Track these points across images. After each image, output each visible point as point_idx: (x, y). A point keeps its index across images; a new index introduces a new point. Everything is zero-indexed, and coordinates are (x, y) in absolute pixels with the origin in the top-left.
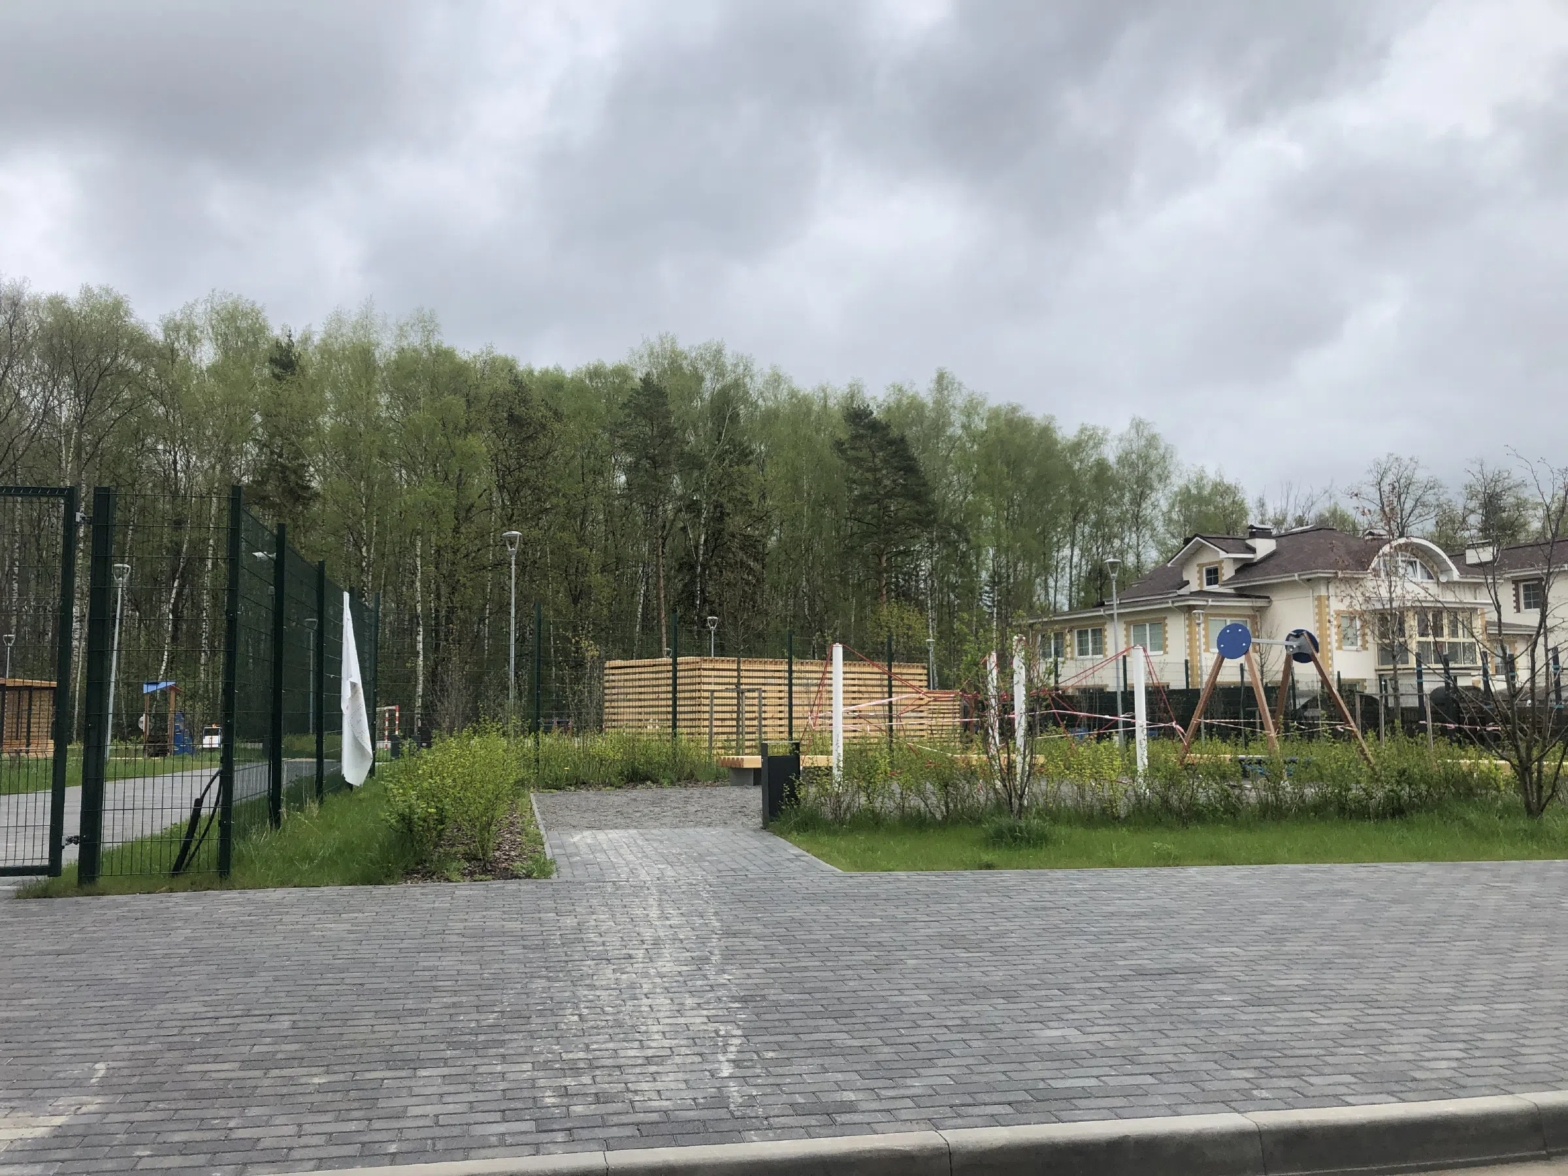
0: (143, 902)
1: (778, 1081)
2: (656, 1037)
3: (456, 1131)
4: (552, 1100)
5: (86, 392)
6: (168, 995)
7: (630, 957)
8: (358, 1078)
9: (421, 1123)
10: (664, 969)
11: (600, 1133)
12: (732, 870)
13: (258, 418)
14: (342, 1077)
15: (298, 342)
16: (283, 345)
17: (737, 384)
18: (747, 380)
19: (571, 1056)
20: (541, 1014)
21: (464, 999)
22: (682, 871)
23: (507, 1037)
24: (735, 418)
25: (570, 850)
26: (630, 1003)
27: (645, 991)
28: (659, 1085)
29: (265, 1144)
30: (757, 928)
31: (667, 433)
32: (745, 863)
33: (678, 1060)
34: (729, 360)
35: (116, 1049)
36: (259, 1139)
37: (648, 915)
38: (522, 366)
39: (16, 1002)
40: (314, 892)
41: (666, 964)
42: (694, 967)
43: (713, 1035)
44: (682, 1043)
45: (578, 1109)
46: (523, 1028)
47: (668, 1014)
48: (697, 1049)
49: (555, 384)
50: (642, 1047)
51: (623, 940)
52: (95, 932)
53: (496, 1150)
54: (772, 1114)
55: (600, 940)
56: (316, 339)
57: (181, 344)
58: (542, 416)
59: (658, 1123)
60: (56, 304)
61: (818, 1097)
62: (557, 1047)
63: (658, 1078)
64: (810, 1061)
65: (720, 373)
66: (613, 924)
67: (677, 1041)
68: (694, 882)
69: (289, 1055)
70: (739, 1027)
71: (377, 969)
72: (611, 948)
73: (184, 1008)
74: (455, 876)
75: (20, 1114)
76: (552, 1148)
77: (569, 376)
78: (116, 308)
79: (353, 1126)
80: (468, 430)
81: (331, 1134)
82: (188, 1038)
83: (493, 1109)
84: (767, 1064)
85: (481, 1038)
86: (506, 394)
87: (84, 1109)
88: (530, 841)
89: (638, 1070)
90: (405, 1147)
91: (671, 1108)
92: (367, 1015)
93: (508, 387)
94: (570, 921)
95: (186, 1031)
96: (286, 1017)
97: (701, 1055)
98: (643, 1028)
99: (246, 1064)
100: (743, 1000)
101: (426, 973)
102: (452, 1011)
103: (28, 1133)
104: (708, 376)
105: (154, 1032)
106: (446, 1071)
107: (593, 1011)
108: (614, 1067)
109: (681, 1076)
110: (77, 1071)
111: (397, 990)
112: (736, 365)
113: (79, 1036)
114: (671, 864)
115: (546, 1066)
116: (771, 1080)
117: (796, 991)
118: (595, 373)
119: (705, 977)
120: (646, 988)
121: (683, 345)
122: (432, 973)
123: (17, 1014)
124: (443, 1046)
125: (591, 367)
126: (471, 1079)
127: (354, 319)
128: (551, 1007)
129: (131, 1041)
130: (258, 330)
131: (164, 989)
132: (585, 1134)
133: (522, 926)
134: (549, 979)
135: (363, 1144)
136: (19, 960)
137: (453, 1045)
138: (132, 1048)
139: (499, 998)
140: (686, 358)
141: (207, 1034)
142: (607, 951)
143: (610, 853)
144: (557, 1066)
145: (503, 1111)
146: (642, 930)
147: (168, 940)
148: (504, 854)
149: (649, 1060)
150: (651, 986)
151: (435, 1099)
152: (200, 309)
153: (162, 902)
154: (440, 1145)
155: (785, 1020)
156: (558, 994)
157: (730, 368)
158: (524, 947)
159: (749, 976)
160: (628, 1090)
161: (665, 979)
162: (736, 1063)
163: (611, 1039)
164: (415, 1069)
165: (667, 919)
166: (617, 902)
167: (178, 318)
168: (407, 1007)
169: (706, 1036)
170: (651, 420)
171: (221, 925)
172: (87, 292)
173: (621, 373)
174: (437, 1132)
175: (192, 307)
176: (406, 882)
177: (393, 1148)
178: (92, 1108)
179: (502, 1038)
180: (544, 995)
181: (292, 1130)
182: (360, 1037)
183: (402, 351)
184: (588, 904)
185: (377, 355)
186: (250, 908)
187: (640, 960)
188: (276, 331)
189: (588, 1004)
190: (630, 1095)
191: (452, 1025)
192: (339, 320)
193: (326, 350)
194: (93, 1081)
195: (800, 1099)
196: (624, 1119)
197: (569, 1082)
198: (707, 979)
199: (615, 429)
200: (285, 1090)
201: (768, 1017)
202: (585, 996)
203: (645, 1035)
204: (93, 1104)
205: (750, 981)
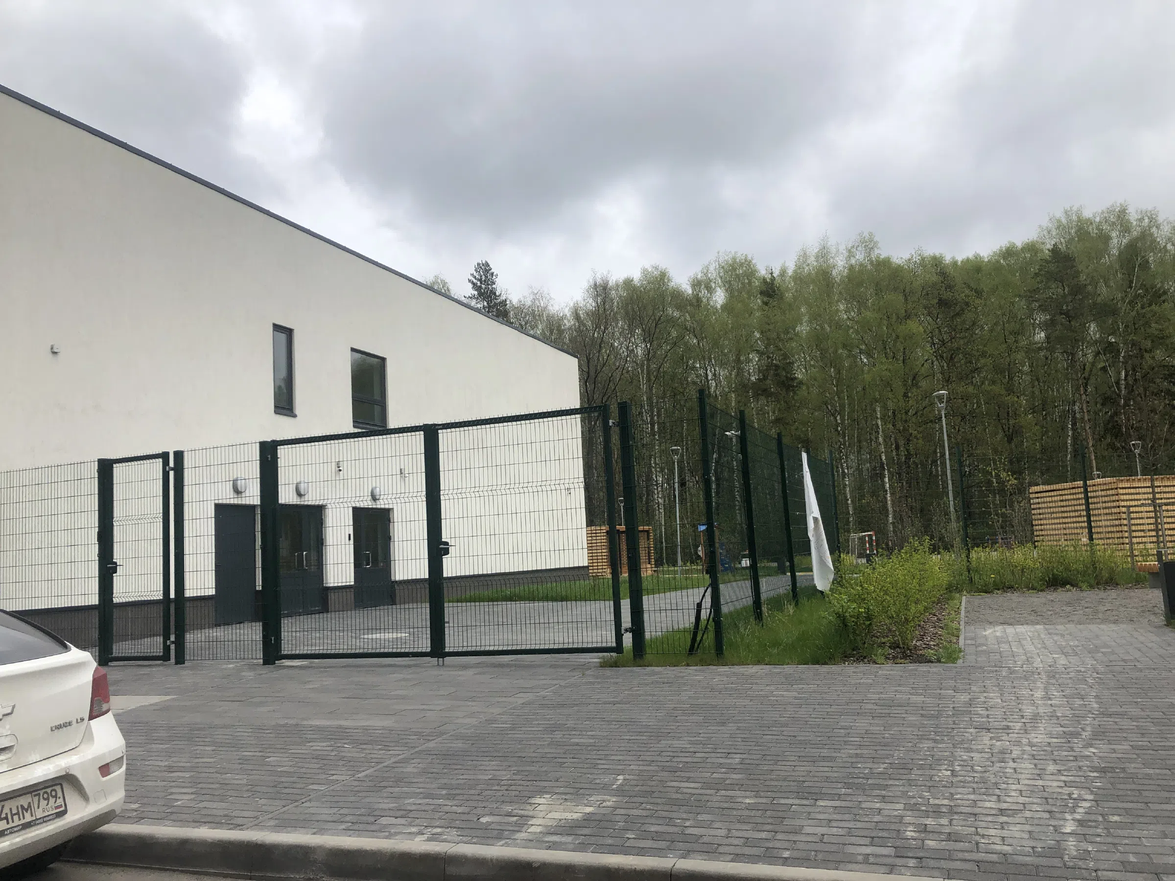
0: (669, 672)
1: (1116, 841)
2: (1013, 794)
3: (834, 848)
4: (913, 834)
5: (648, 337)
6: (670, 735)
7: (1008, 728)
8: (775, 802)
9: (810, 839)
10: (1035, 740)
11: (943, 864)
12: (1124, 660)
13: (757, 335)
14: (764, 800)
15: (778, 276)
16: (768, 280)
17: (1145, 235)
18: (1154, 230)
19: (937, 802)
20: (921, 767)
21: (866, 752)
22: (1074, 660)
23: (891, 782)
24: (1145, 265)
25: (980, 641)
26: (998, 765)
27: (1014, 756)
28: (1005, 833)
29: (705, 839)
30: (1135, 711)
31: (1078, 290)
32: (1138, 655)
33: (1028, 814)
34: (1133, 216)
35: (632, 767)
36: (701, 836)
37: (1032, 695)
38: (948, 259)
39: (584, 733)
40: (777, 669)
41: (1039, 737)
42: (1063, 740)
43: (1066, 797)
44: (1035, 801)
45: (930, 843)
46: (904, 777)
47: (1029, 776)
48: (1048, 808)
49: (975, 267)
50: (999, 801)
51: (1005, 715)
52: (638, 690)
53: (860, 866)
54: (1102, 867)
55: (985, 713)
56: (790, 272)
57: (704, 292)
58: (965, 296)
59: (997, 863)
60: (628, 283)
61: (1151, 858)
62: (927, 794)
63: (1006, 828)
64: (1152, 827)
65: (1126, 228)
66: (999, 701)
67: (1031, 799)
68: (1083, 670)
69: (735, 782)
70: (1092, 793)
71: (808, 726)
72: (994, 720)
73: (676, 743)
74: (881, 659)
75: (569, 804)
76: (903, 870)
77: (986, 260)
78: (662, 277)
79: (763, 835)
80: (908, 317)
81: (748, 839)
82: (675, 764)
83: (865, 835)
84: (1109, 827)
85: (870, 781)
86: (934, 285)
87: (604, 804)
88: (948, 634)
89: (990, 819)
90: (796, 854)
91: (1011, 852)
92: (793, 758)
93: (935, 278)
94: (964, 698)
95: (674, 760)
96: (738, 756)
97: (1050, 812)
98: (1004, 786)
99: (707, 785)
100: (1103, 771)
101: (842, 731)
102: (854, 760)
103: (569, 816)
104: (1114, 234)
105: (655, 758)
106: (837, 803)
107: (965, 768)
108: (971, 814)
109: (1027, 828)
110: (606, 779)
111: (818, 742)
112: (1141, 220)
113: (613, 757)
114: (1066, 654)
115: (913, 808)
116: (1110, 840)
117: (1157, 766)
118: (1009, 253)
119: (1072, 749)
120: (1016, 753)
121: (1087, 214)
122: (848, 731)
123: (582, 740)
124: (840, 785)
125: (1004, 249)
126: (855, 811)
127: (816, 251)
128: (930, 763)
129: (641, 763)
130: (751, 272)
131: (669, 731)
132: (932, 863)
133: (924, 699)
134: (935, 741)
135: (768, 848)
136: (591, 707)
137: (848, 786)
138: (641, 768)
139: (891, 752)
140: (1091, 223)
141: (687, 763)
142: (989, 722)
143: (1013, 644)
144: (924, 808)
145: (873, 838)
146: (1024, 707)
147: (678, 698)
148: (925, 644)
149: (1002, 812)
150: (1019, 753)
151: (824, 823)
152: (712, 268)
153: (681, 672)
154: (820, 856)
155: (1138, 790)
156: (940, 754)
157: (1135, 223)
158: (922, 715)
159: (1114, 751)
160: (977, 834)
161: (1033, 748)
162: (1081, 823)
163: (974, 793)
164: (816, 800)
165: (1050, 699)
166: (1009, 684)
167: (699, 277)
168: (822, 755)
169: (1059, 797)
170: (1062, 282)
171: (712, 690)
172: (645, 272)
173: (1031, 248)
174: (819, 847)
175: (707, 268)
176: (844, 663)
177: (786, 854)
178: (609, 804)
179: (885, 783)
180: (928, 753)
181: (723, 832)
182: (782, 773)
183: (851, 268)
184: (982, 684)
185: (834, 273)
186: (734, 679)
187: (1016, 731)
188: (762, 272)
189: (962, 763)
190: (977, 838)
191: (852, 770)
192: (805, 255)
193: (799, 278)
194: (615, 786)
195: (1132, 858)
196: (967, 856)
197: (929, 821)
198: (1073, 751)
199: (1031, 295)
200: (726, 805)
201: (1122, 786)
202: (960, 757)
203: (1004, 792)
204: (611, 801)
205: (1114, 755)
